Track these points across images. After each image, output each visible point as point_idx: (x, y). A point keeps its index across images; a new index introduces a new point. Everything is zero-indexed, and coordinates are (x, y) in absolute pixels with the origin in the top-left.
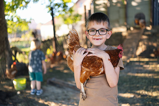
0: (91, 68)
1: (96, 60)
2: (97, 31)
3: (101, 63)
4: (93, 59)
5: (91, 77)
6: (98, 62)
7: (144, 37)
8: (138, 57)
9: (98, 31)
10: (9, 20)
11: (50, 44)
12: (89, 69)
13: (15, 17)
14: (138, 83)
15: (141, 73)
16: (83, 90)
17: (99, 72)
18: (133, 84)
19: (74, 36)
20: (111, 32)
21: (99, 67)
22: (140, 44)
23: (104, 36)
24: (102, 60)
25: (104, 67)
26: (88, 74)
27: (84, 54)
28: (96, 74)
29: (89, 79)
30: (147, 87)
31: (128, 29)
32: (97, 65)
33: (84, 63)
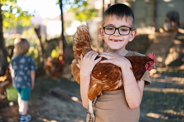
0: (104, 80)
1: (112, 69)
2: (116, 29)
3: (119, 74)
4: (108, 67)
5: (103, 92)
6: (115, 72)
7: (177, 42)
8: (168, 67)
9: (118, 29)
10: (7, 11)
11: (56, 44)
12: (102, 81)
13: (15, 7)
14: (166, 100)
15: (170, 88)
16: (91, 110)
17: (115, 85)
18: (159, 101)
19: (83, 34)
20: (136, 32)
21: (115, 79)
22: (171, 50)
23: (126, 37)
24: (120, 69)
25: (122, 79)
26: (99, 87)
27: (95, 59)
28: (111, 88)
29: (100, 95)
30: (177, 107)
31: (157, 31)
32: (113, 76)
33: (94, 73)
